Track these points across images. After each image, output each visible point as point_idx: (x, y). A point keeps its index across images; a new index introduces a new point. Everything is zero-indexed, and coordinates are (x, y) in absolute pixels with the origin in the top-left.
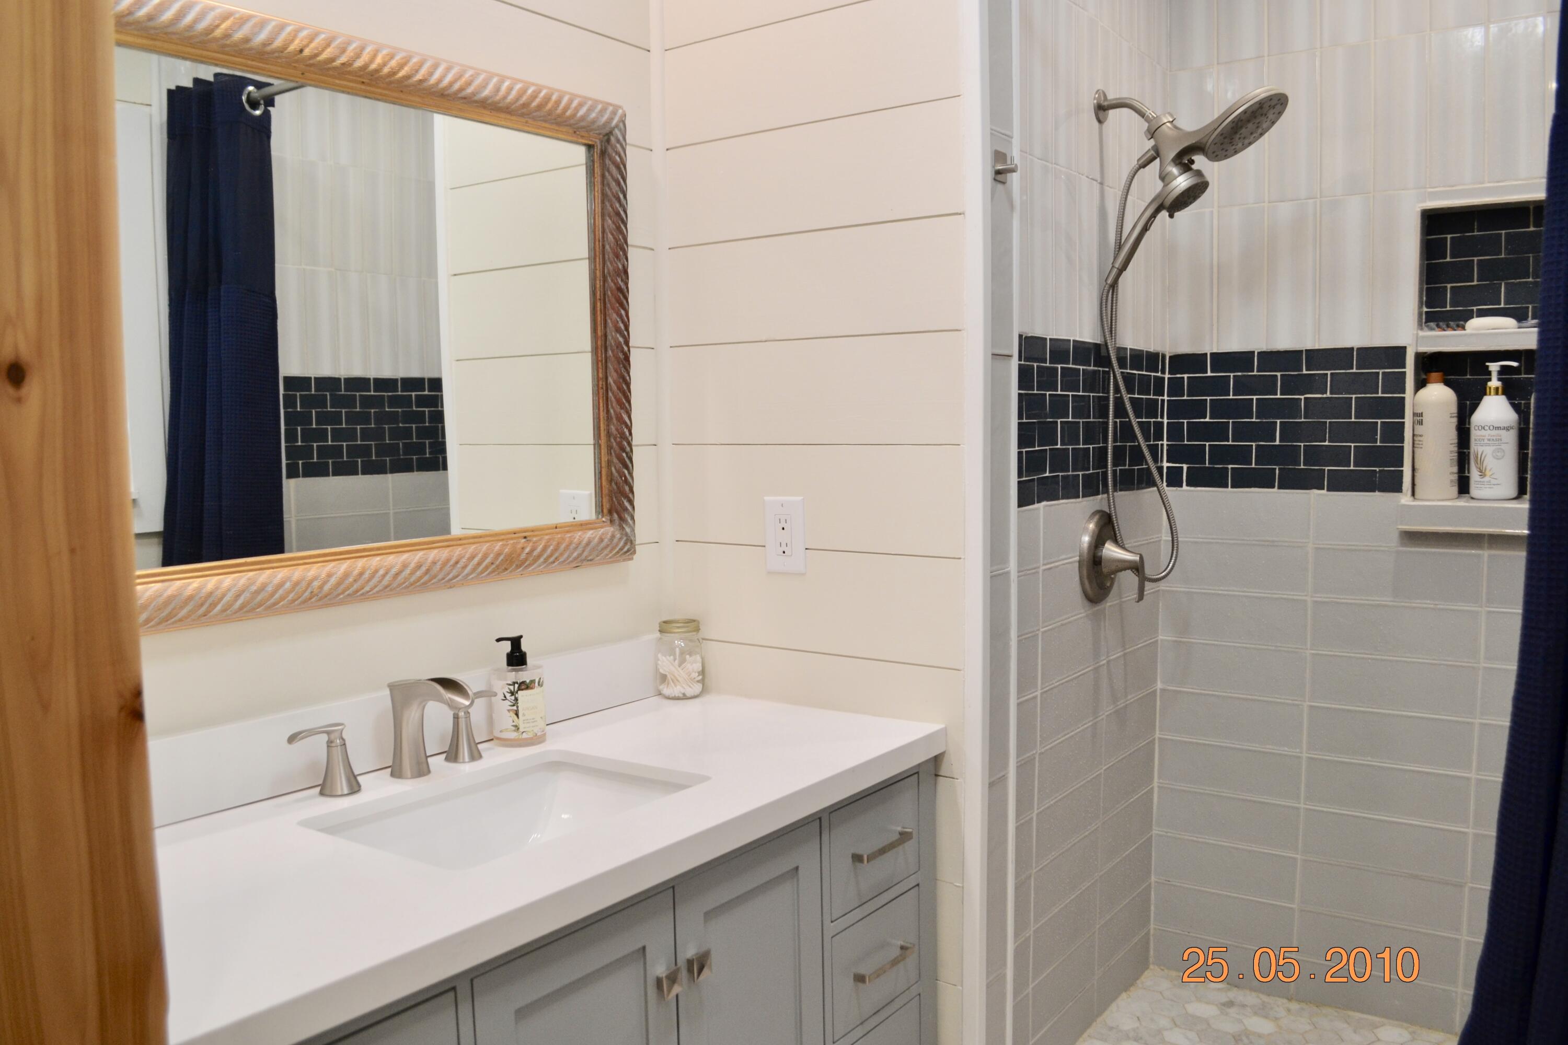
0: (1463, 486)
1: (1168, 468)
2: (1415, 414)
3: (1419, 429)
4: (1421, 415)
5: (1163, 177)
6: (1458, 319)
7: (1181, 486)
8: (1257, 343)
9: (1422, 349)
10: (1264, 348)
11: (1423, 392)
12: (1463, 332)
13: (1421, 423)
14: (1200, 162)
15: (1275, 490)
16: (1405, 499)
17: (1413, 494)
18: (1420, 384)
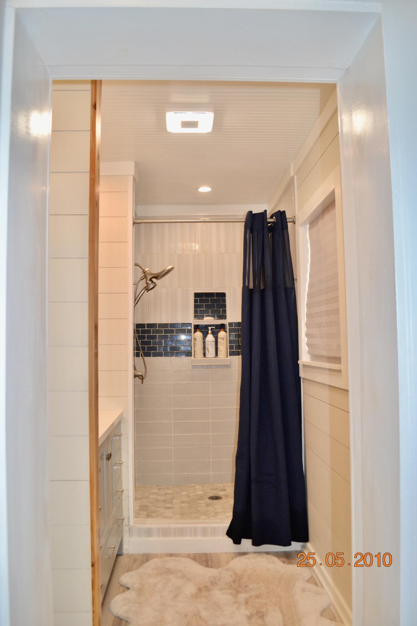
0: (204, 355)
1: (136, 352)
2: (194, 339)
3: (195, 342)
4: (196, 339)
5: (147, 283)
6: (202, 317)
7: (139, 357)
8: (158, 322)
9: (195, 324)
10: (159, 323)
11: (195, 333)
12: (203, 320)
13: (196, 340)
14: (154, 280)
15: (163, 357)
16: (192, 358)
17: (194, 357)
18: (195, 332)
